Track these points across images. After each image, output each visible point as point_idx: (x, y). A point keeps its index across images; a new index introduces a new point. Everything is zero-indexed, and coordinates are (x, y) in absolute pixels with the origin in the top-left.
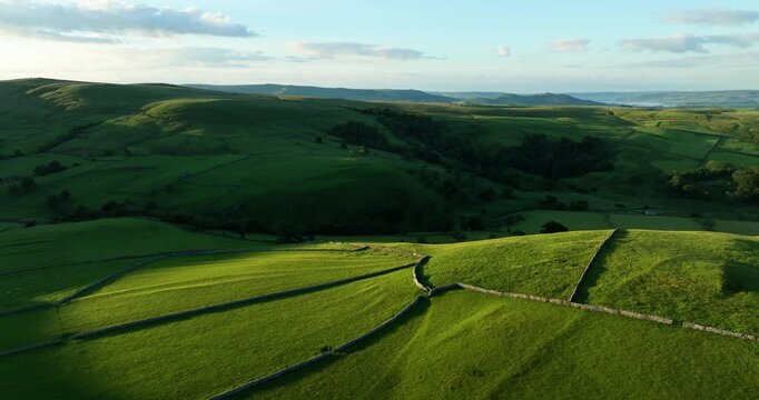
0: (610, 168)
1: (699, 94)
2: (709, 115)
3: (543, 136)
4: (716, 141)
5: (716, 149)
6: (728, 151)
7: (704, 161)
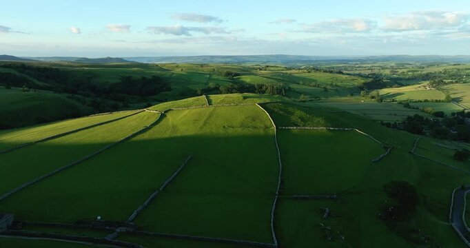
0: (169, 89)
1: (189, 57)
2: (202, 66)
3: (131, 77)
4: (208, 76)
5: (210, 79)
6: (214, 79)
7: (207, 84)
